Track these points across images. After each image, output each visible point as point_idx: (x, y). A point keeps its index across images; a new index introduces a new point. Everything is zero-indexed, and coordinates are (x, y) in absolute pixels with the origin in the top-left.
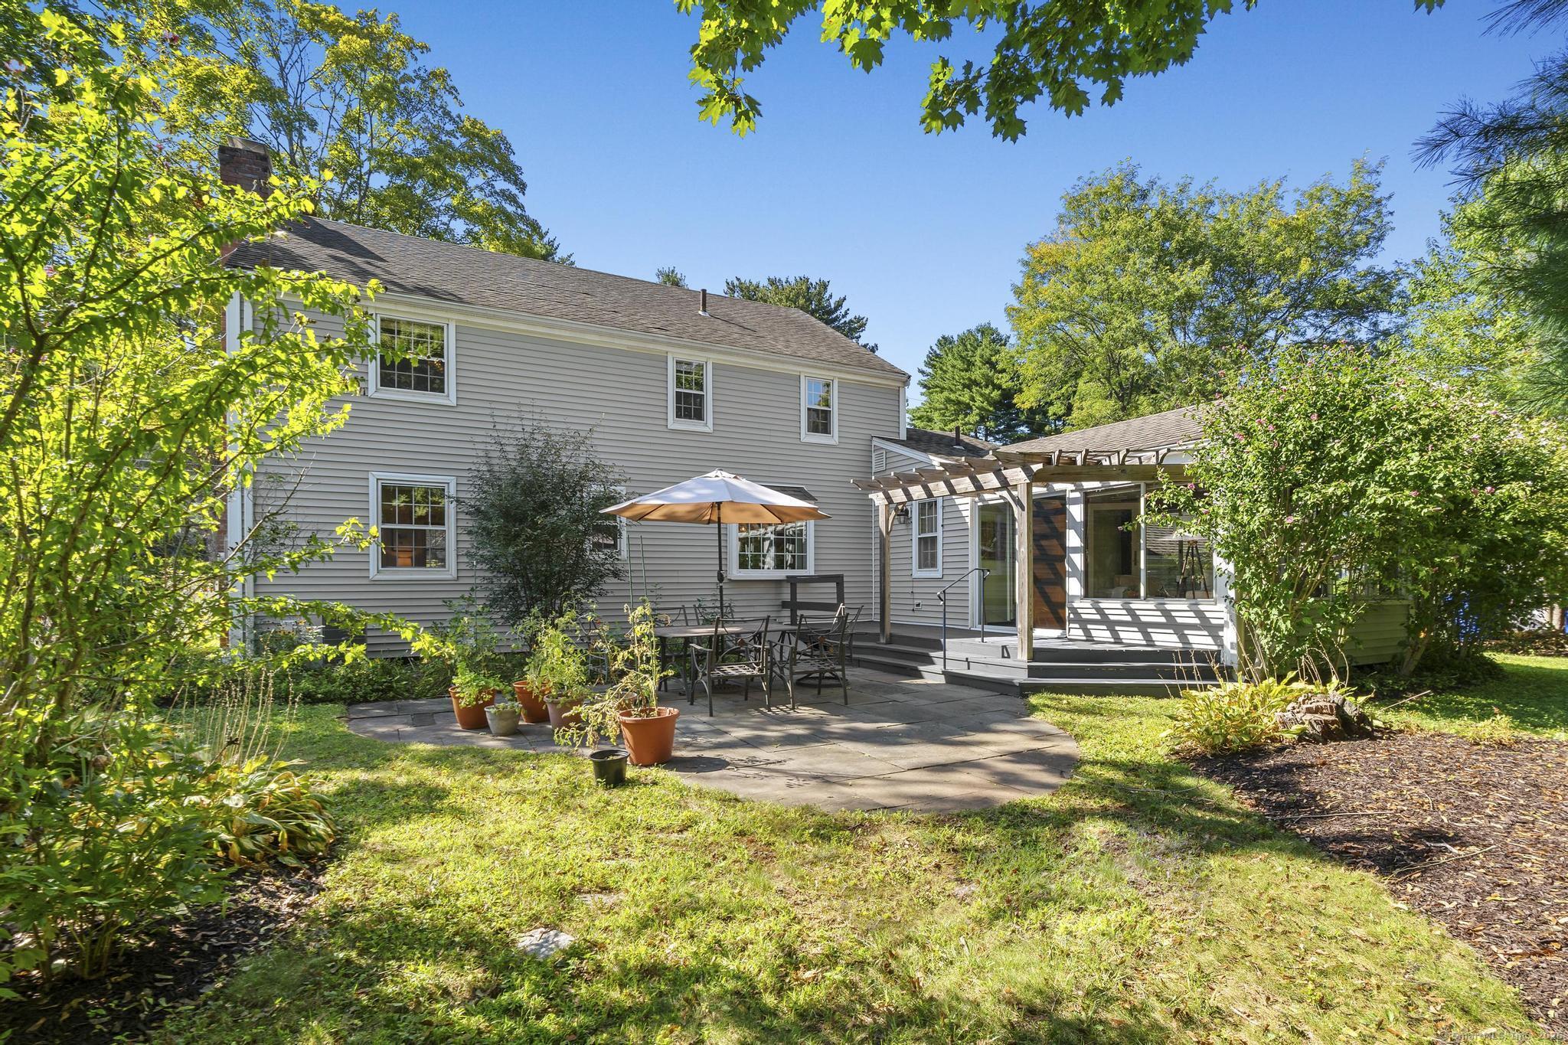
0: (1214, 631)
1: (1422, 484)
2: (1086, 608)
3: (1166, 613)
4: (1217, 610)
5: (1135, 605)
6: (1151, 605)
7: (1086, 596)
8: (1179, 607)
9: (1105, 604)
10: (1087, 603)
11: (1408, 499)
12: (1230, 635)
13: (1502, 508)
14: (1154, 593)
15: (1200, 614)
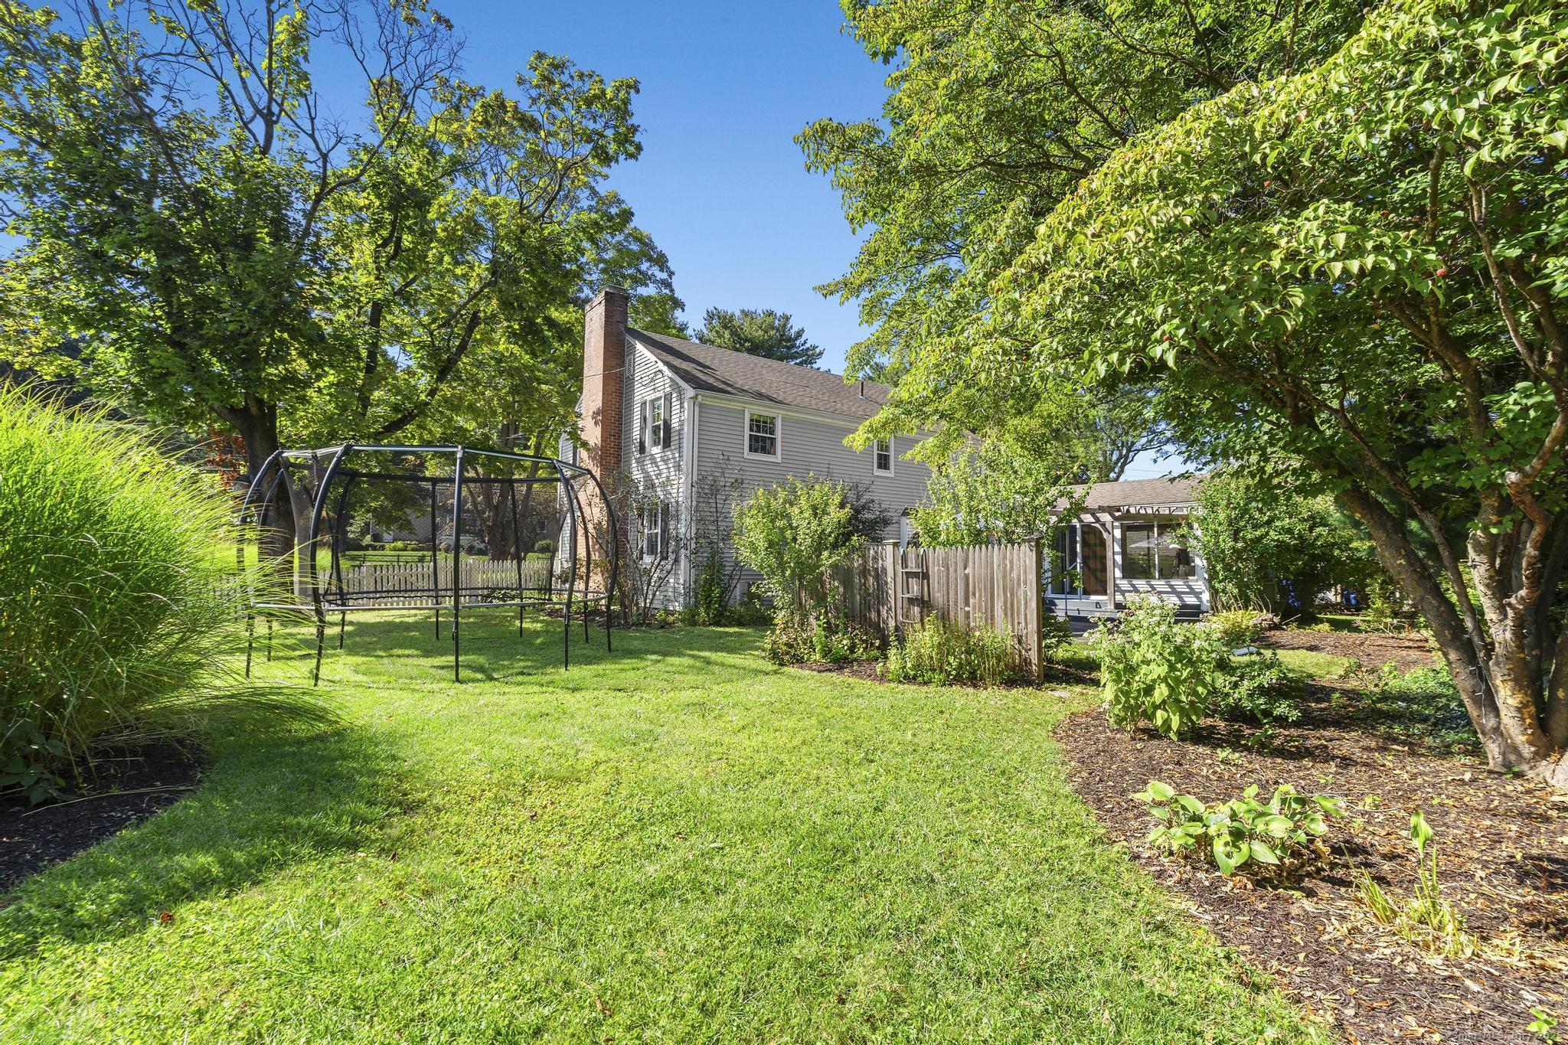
0: (1197, 595)
1: (1289, 531)
2: (1124, 584)
3: (1171, 586)
4: (1199, 584)
5: (1153, 582)
6: (1163, 582)
7: (1124, 577)
8: (1178, 584)
9: (1135, 582)
10: (1125, 582)
11: (1286, 538)
12: (1206, 597)
13: (1317, 538)
14: (1162, 576)
15: (1189, 587)
